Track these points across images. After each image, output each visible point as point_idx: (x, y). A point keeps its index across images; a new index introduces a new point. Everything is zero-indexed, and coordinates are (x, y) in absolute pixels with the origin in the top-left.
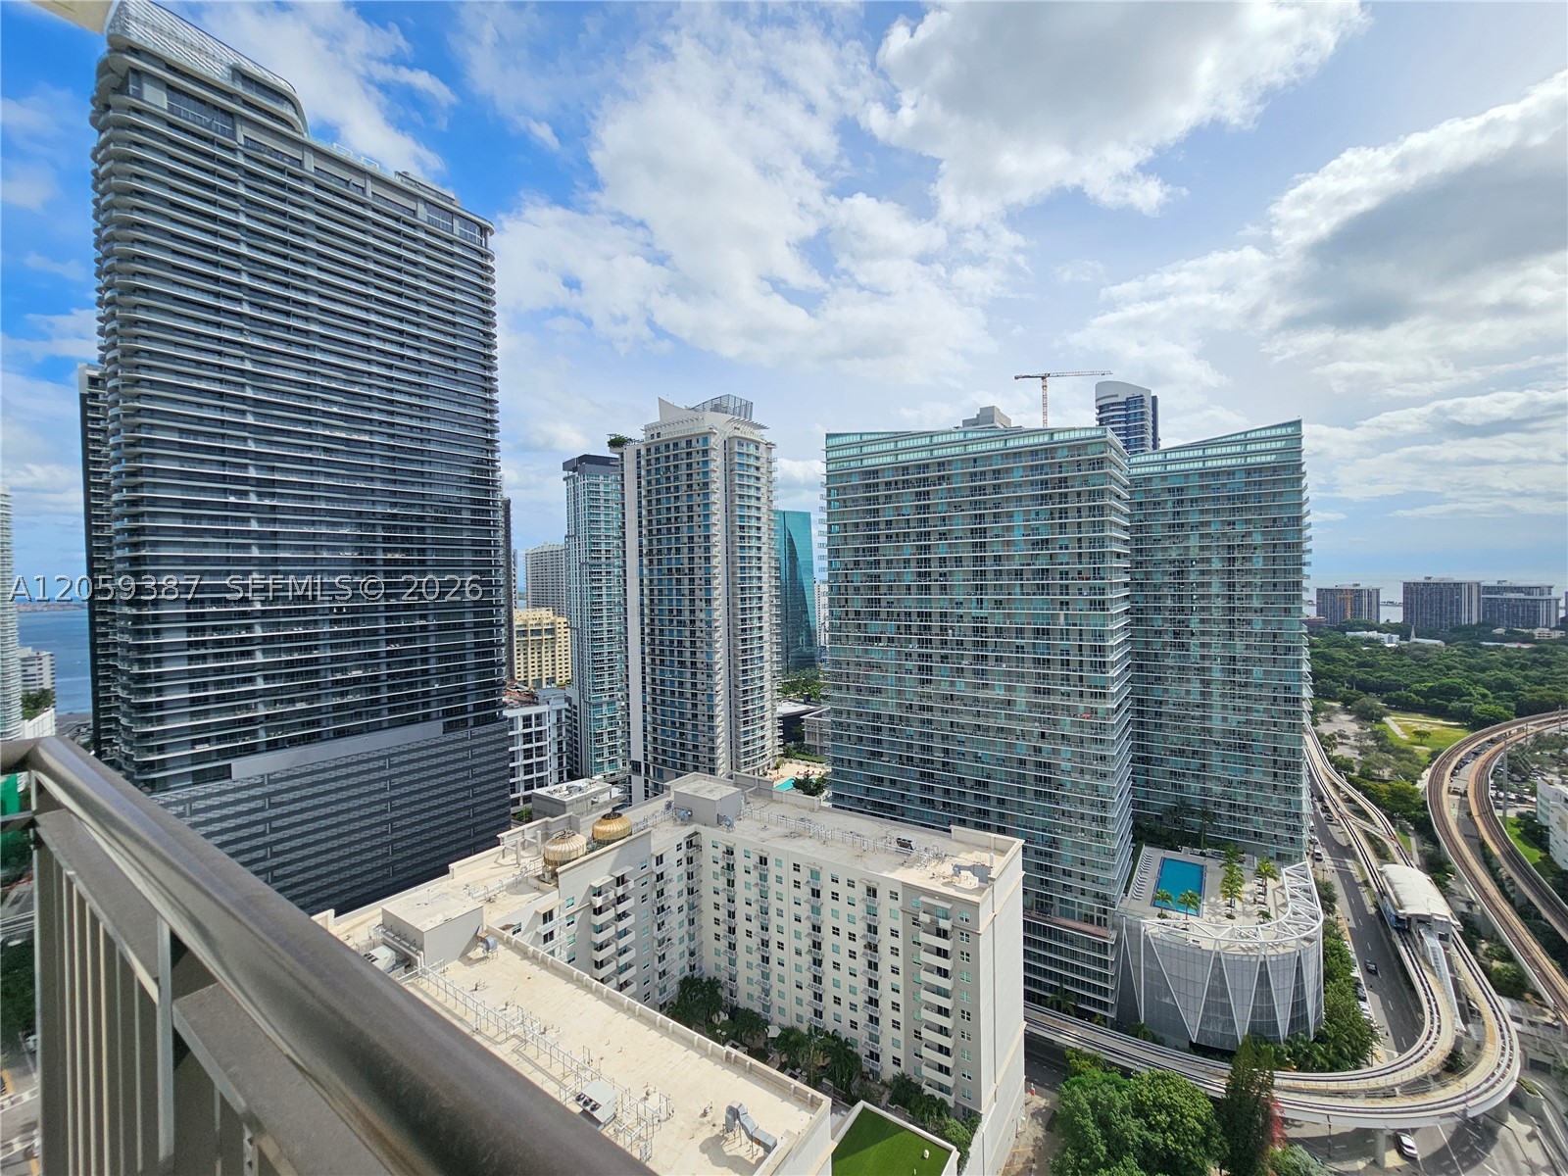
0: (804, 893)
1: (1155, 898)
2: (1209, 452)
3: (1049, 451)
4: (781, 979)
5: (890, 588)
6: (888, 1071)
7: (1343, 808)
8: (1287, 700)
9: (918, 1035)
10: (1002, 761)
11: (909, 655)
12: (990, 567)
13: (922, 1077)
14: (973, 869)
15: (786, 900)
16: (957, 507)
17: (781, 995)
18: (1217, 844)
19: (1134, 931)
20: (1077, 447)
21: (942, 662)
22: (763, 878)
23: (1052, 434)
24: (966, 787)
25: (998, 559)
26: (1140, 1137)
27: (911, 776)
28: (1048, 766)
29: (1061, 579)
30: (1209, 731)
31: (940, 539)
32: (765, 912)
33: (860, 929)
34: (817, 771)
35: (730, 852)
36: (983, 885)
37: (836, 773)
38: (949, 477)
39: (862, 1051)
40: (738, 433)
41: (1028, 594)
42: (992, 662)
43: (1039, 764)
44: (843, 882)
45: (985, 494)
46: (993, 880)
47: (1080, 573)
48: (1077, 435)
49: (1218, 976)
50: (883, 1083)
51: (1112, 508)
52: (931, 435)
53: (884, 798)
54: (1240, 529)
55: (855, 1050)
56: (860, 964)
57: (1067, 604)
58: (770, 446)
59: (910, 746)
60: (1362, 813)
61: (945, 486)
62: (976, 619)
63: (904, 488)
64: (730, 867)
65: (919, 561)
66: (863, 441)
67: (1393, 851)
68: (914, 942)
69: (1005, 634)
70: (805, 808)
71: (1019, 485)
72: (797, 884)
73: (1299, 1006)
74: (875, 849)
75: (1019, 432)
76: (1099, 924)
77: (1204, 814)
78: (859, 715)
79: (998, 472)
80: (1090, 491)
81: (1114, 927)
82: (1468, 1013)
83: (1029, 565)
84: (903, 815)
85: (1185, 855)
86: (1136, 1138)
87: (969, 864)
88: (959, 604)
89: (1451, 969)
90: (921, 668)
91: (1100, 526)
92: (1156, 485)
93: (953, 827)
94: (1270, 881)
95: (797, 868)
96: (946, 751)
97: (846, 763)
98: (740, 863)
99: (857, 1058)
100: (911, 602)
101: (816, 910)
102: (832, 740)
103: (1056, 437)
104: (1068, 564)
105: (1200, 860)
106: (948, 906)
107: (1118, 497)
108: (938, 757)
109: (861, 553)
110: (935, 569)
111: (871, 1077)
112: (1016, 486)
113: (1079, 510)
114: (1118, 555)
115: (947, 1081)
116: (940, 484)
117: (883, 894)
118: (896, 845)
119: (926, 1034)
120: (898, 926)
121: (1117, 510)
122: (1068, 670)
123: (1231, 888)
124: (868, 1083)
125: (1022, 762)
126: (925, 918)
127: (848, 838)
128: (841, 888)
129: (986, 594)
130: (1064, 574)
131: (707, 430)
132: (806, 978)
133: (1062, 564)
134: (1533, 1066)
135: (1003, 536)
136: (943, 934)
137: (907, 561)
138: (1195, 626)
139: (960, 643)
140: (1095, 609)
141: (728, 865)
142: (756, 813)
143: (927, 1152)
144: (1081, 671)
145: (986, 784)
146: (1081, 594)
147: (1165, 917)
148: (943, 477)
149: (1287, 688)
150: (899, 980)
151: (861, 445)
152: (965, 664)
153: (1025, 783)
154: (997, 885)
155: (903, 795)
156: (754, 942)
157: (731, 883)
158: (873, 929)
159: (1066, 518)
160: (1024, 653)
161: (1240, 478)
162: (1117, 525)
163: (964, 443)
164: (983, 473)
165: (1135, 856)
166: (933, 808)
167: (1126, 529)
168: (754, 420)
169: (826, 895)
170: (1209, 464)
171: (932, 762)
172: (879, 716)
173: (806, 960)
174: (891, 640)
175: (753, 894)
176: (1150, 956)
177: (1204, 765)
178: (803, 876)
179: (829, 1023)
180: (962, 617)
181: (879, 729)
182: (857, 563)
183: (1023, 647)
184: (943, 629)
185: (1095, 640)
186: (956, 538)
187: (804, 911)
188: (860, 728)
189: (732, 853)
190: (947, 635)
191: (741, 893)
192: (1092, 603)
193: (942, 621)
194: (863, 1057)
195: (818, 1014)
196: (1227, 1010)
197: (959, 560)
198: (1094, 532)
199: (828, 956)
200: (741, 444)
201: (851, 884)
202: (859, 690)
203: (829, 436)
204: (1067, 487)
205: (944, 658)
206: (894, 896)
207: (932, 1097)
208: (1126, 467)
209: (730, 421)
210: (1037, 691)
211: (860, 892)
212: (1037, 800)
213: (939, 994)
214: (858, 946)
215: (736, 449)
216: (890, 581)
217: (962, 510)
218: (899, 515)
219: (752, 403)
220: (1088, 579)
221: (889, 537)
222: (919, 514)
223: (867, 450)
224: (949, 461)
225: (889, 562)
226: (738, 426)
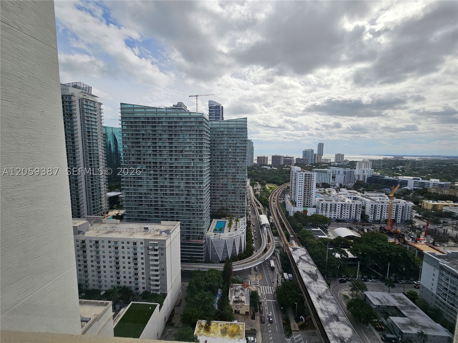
0: (113, 249)
1: (214, 231)
2: (229, 123)
3: (189, 118)
4: (105, 277)
5: (144, 154)
6: (141, 291)
7: (255, 205)
8: (243, 182)
9: (150, 279)
10: (177, 202)
11: (150, 175)
12: (174, 149)
13: (151, 289)
14: (165, 231)
15: (106, 253)
16: (164, 131)
17: (106, 281)
18: (229, 216)
19: (209, 239)
20: (196, 118)
21: (160, 176)
22: (97, 247)
24: (167, 211)
25: (176, 147)
26: (205, 284)
27: (152, 209)
28: (189, 202)
30: (228, 190)
31: (159, 140)
32: (98, 257)
33: (131, 255)
34: (122, 212)
35: (83, 242)
36: (168, 235)
37: (127, 212)
38: (161, 122)
39: (133, 289)
40: (84, 97)
41: (184, 157)
42: (174, 175)
43: (187, 202)
44: (125, 243)
45: (172, 128)
46: (170, 233)
47: (197, 151)
48: (196, 114)
49: (226, 245)
50: (140, 295)
51: (205, 135)
52: (156, 109)
53: (143, 217)
54: (235, 142)
55: (131, 289)
56: (132, 265)
57: (194, 159)
58: (100, 104)
59: (151, 201)
60: (258, 205)
61: (161, 125)
62: (170, 164)
63: (148, 124)
64: (84, 247)
65: (153, 147)
66: (134, 107)
67: (262, 212)
68: (148, 255)
69: (178, 168)
70: (114, 224)
71: (182, 126)
72: (110, 247)
73: (241, 247)
74: (137, 232)
76: (201, 239)
77: (226, 209)
78: (135, 193)
79: (176, 122)
80: (199, 130)
81: (204, 239)
82: (269, 241)
83: (184, 149)
84: (149, 221)
85: (222, 220)
86: (204, 285)
87: (164, 230)
88: (165, 159)
89: (267, 234)
90: (154, 178)
91: (202, 139)
92: (218, 130)
93: (161, 222)
94: (238, 222)
95: (109, 242)
96: (162, 201)
97: (131, 208)
98: (88, 244)
99: (132, 291)
100: (151, 159)
101: (117, 253)
102: (126, 202)
103: (191, 114)
104: (194, 149)
105: (225, 220)
106: (157, 242)
107: (207, 132)
108: (160, 203)
109: (134, 143)
110: (158, 149)
111: (136, 295)
112: (180, 127)
113: (197, 135)
114: (207, 147)
115: (158, 288)
116: (159, 124)
117: (138, 244)
118: (143, 229)
119: (152, 278)
120: (143, 251)
121: (207, 136)
122: (194, 177)
123: (230, 226)
124: (135, 297)
125: (183, 202)
126: (150, 247)
127: (129, 230)
128: (126, 245)
129: (173, 157)
130: (193, 152)
131: (70, 94)
132: (114, 274)
133: (192, 149)
134: (277, 247)
135: (177, 141)
136: (156, 250)
137: (149, 147)
138: (225, 165)
139: (166, 171)
140: (200, 161)
141: (83, 246)
142: (95, 228)
143: (150, 308)
144: (197, 177)
145: (173, 209)
146: (197, 157)
147: (216, 234)
149: (243, 179)
150: (144, 266)
151: (134, 109)
152: (167, 176)
153: (183, 207)
154: (172, 235)
155: (149, 216)
156: (94, 268)
157: (85, 252)
158: (135, 254)
159: (193, 137)
160: (183, 173)
161: (235, 130)
162: (206, 139)
163: (166, 112)
164: (172, 122)
165: (211, 222)
166: (159, 218)
167: (209, 140)
168: (93, 93)
169: (120, 248)
170: (229, 126)
171: (158, 205)
172: (141, 193)
173: (114, 268)
174: (144, 170)
175: (94, 253)
176: (212, 244)
177: (227, 198)
178: (112, 244)
179: (122, 284)
180: (166, 163)
181: (142, 197)
182: (133, 147)
183: (183, 171)
184: (161, 167)
185: (200, 169)
186: (164, 140)
187: (113, 254)
188: (135, 197)
189: (85, 242)
190: (162, 168)
191: (89, 254)
192: (200, 159)
193: (160, 164)
194: (134, 290)
195: (119, 283)
196: (227, 252)
197: (165, 147)
198: (200, 141)
199: (121, 264)
200: (86, 102)
201: (128, 243)
202: (134, 186)
203: (121, 104)
204: (194, 128)
205: (161, 175)
206: (142, 243)
207: (153, 293)
209: (81, 92)
210: (186, 183)
211: (131, 244)
212: (186, 211)
213: (155, 266)
214: (131, 260)
215: (85, 103)
216: (144, 152)
217: (166, 132)
218: (146, 132)
219: (91, 87)
220: (199, 153)
221: (143, 139)
222: (153, 132)
223: (135, 110)
224: (161, 117)
225: (144, 147)
226: (86, 95)
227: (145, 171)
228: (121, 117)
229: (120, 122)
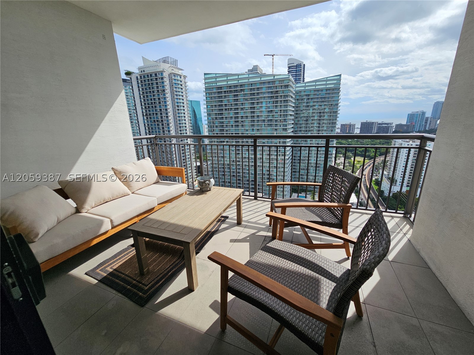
2: (317, 83)
3: (273, 82)
5: (227, 126)
12: (256, 119)
16: (246, 100)
18: (310, 191)
20: (281, 81)
23: (274, 76)
25: (258, 116)
27: (234, 180)
29: (275, 122)
31: (241, 110)
38: (244, 90)
40: (173, 72)
41: (266, 127)
45: (254, 96)
47: (280, 120)
48: (281, 77)
51: (290, 101)
52: (238, 75)
54: (323, 107)
57: (277, 129)
58: (185, 77)
59: (234, 172)
61: (242, 93)
63: (230, 93)
65: (235, 117)
66: (217, 76)
71: (264, 93)
75: (265, 75)
79: (258, 88)
80: (284, 95)
83: (267, 118)
85: (303, 194)
88: (247, 130)
91: (286, 106)
92: (303, 94)
100: (233, 130)
103: (275, 77)
104: (277, 118)
105: (306, 195)
107: (292, 97)
108: (241, 174)
109: (217, 115)
110: (240, 120)
112: (263, 93)
113: (281, 101)
114: (291, 115)
116: (241, 92)
121: (291, 101)
129: (255, 127)
130: (276, 121)
131: (162, 70)
133: (276, 118)
135: (260, 109)
137: (231, 117)
140: (284, 131)
144: (280, 148)
146: (280, 127)
148: (242, 90)
151: (216, 78)
159: (277, 103)
161: (324, 92)
162: (291, 106)
163: (248, 78)
164: (254, 89)
165: (291, 195)
167: (293, 107)
168: (179, 67)
170: (317, 87)
171: (240, 176)
181: (225, 168)
182: (216, 118)
183: (264, 143)
186: (246, 110)
192: (283, 129)
197: (247, 117)
198: (285, 108)
200: (175, 76)
203: (205, 74)
204: (278, 94)
208: (295, 87)
209: (170, 67)
210: (268, 154)
215: (173, 78)
216: (227, 124)
217: (248, 101)
218: (229, 102)
219: (177, 60)
220: (283, 122)
221: (226, 109)
222: (235, 102)
223: (218, 79)
224: (244, 84)
225: (226, 118)
226: (173, 69)
227: (228, 142)
228: (205, 89)
229: (205, 94)
